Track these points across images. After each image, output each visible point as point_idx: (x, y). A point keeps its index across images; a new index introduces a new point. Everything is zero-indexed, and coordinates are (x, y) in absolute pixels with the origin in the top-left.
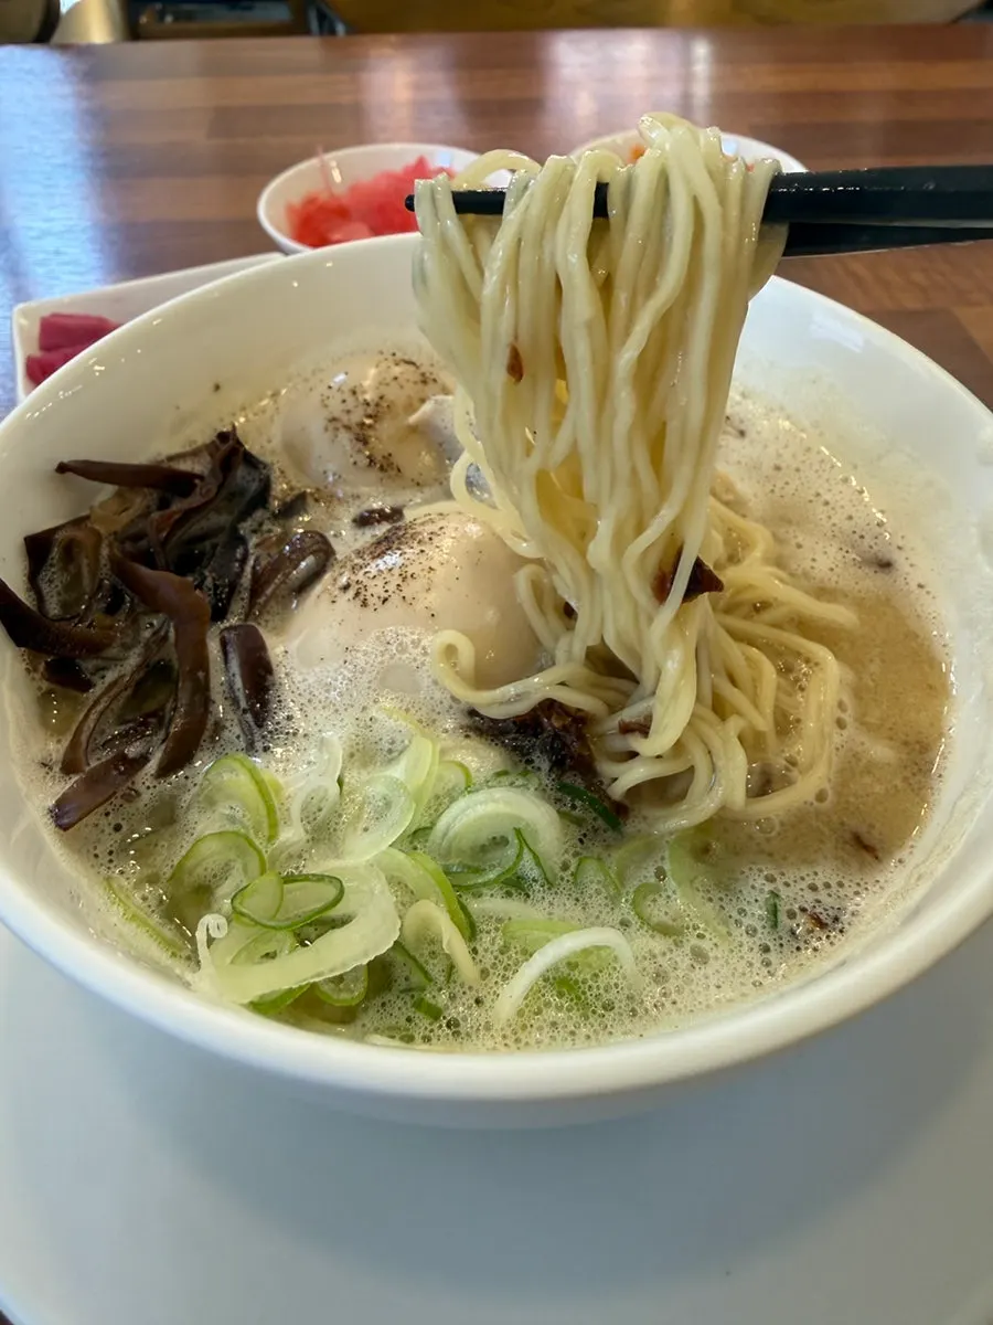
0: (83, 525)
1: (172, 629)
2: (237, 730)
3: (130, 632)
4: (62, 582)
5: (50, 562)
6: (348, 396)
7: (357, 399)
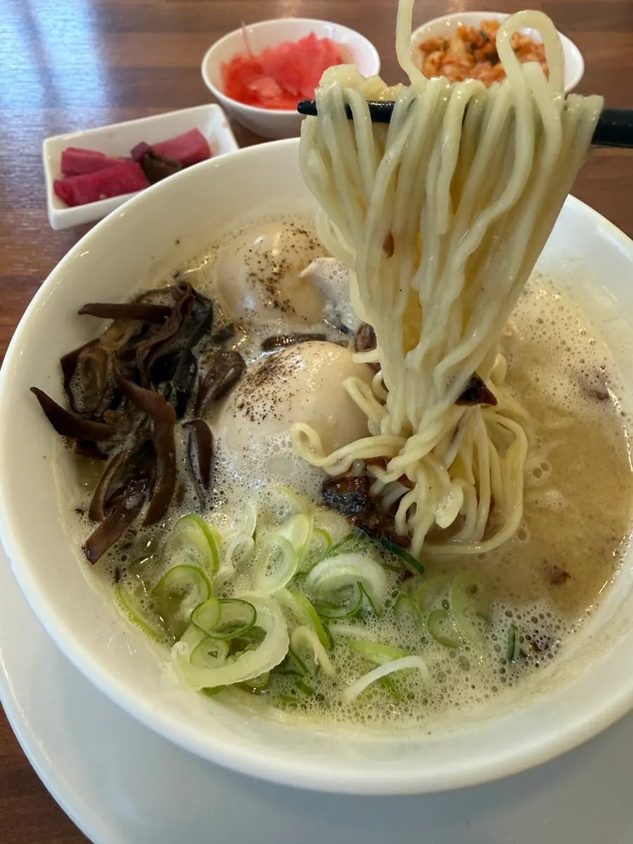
0: (96, 347)
1: (152, 425)
2: (194, 494)
3: (126, 423)
4: (84, 385)
5: (76, 371)
6: (262, 259)
7: (268, 261)
